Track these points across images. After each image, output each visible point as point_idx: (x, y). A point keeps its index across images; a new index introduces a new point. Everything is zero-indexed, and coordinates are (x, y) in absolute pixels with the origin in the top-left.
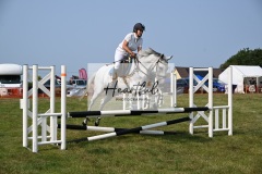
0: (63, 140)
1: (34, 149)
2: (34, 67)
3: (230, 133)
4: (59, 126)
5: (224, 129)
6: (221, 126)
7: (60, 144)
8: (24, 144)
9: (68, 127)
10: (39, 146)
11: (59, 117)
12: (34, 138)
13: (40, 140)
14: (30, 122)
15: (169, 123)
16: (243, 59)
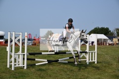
0: (25, 65)
1: (13, 69)
2: (13, 33)
3: (96, 63)
4: (24, 59)
5: (93, 61)
6: (92, 60)
7: (24, 67)
8: (8, 67)
9: (28, 59)
10: (15, 68)
11: (24, 55)
12: (13, 64)
13: (15, 65)
14: (11, 57)
15: (70, 58)
16: (96, 31)
